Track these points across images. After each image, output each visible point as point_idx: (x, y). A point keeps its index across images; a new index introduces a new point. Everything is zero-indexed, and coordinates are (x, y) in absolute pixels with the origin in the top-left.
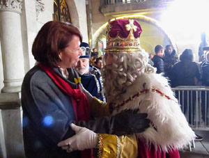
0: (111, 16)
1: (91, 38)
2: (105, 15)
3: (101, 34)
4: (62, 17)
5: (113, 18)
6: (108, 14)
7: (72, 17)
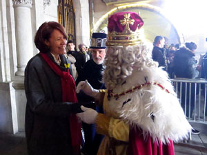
0: (113, 5)
1: (93, 27)
2: (107, 4)
3: (103, 23)
4: (65, 7)
5: (115, 7)
6: (110, 3)
7: (75, 7)
